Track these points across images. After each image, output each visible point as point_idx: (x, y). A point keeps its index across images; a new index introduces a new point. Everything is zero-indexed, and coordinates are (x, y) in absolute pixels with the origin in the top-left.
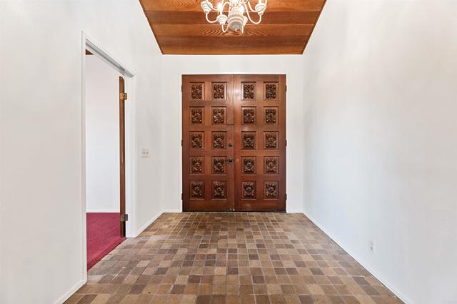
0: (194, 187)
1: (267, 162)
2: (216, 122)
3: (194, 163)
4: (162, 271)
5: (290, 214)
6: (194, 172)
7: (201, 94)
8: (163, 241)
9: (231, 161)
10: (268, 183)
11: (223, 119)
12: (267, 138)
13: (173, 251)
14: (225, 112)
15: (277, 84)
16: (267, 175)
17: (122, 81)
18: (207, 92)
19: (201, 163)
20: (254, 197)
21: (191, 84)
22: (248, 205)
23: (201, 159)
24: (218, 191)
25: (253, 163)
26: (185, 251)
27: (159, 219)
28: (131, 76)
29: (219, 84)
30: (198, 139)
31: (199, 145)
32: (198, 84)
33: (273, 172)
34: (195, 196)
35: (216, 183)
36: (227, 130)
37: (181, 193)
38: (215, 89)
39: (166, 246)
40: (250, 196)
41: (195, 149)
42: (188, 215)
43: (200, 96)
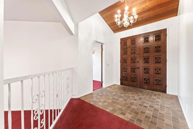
0: (124, 77)
1: (156, 70)
2: (132, 54)
3: (124, 68)
4: (107, 95)
5: (168, 94)
6: (124, 71)
7: (127, 44)
8: (111, 90)
9: (138, 68)
10: (156, 79)
11: (135, 52)
12: (156, 59)
13: (112, 92)
14: (136, 49)
15: (161, 34)
16: (155, 75)
17: (102, 45)
18: (129, 43)
19: (127, 69)
20: (149, 83)
21: (124, 41)
22: (146, 87)
23: (127, 67)
24: (133, 79)
25: (148, 69)
26: (115, 93)
27: (112, 85)
28: (104, 44)
29: (133, 39)
30: (126, 60)
31: (126, 62)
32: (126, 41)
33: (159, 74)
34: (124, 80)
35: (132, 76)
36: (137, 56)
37: (120, 78)
38: (132, 41)
39: (111, 91)
40: (147, 83)
41: (125, 64)
42: (122, 86)
43: (126, 45)
